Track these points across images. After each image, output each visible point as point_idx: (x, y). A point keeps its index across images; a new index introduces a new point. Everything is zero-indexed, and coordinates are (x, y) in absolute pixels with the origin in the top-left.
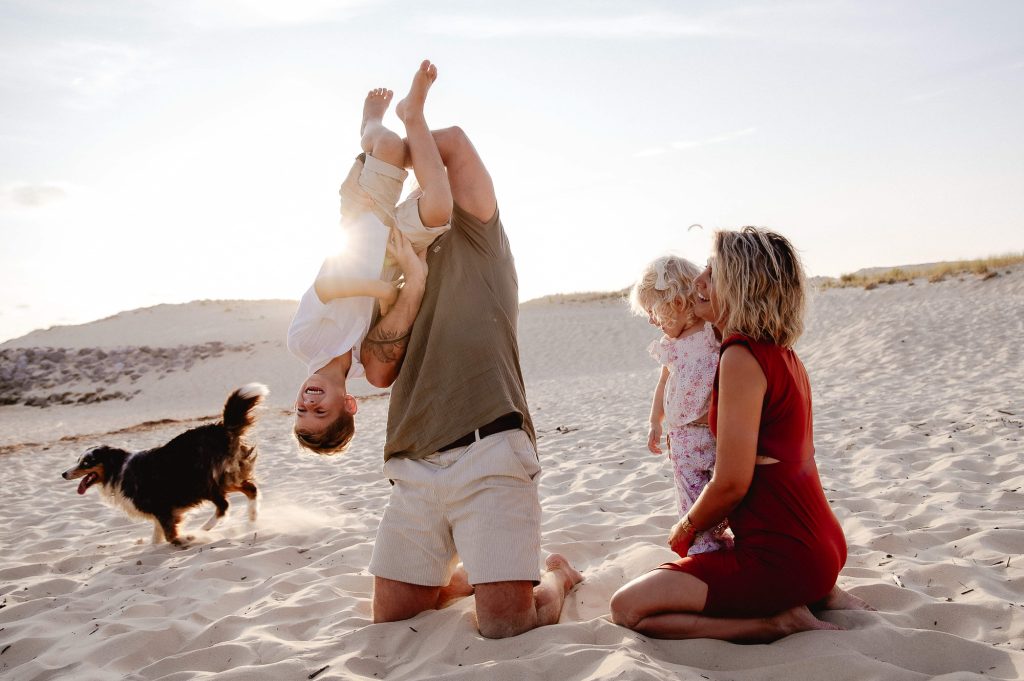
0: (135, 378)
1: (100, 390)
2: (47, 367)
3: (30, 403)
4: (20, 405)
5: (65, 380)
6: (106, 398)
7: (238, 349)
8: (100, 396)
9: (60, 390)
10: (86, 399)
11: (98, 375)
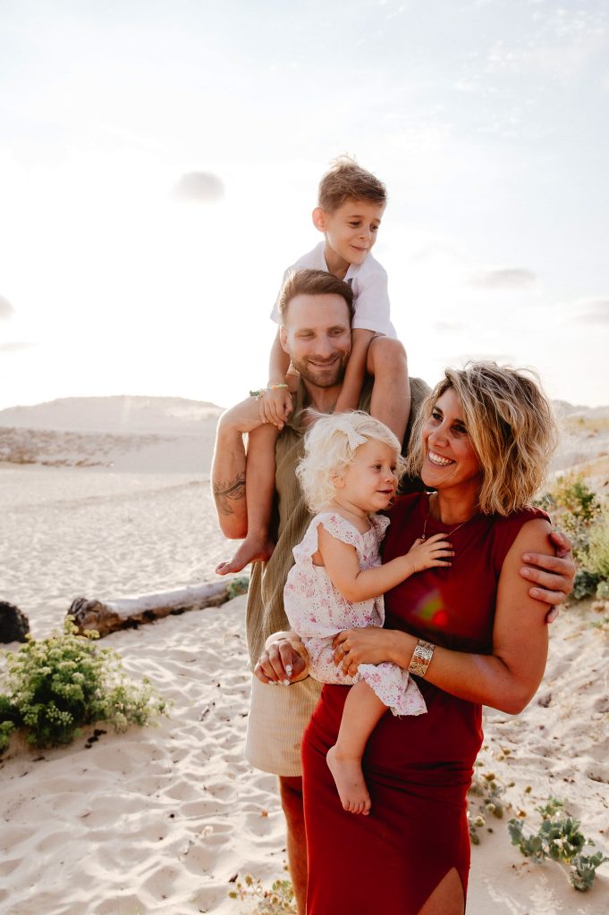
0: (106, 453)
1: (86, 460)
2: (46, 442)
3: (45, 464)
4: (38, 465)
5: (60, 452)
6: (93, 465)
7: (168, 440)
8: (86, 463)
9: (61, 457)
10: (80, 464)
11: (81, 449)
